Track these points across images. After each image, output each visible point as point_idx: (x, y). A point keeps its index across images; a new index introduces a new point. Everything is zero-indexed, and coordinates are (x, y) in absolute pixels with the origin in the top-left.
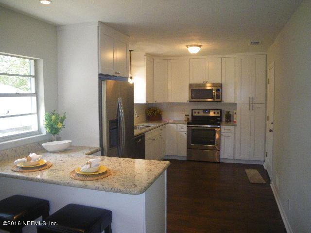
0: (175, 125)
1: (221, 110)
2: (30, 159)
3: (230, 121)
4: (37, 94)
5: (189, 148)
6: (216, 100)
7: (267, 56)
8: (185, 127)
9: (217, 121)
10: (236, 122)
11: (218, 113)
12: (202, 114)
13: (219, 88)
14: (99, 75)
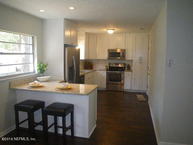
0: (100, 71)
1: (125, 64)
2: (35, 83)
3: (130, 70)
4: (33, 54)
5: (107, 84)
6: (122, 58)
7: (149, 36)
8: (105, 72)
9: (122, 69)
10: (132, 70)
11: (123, 65)
12: (114, 66)
13: (124, 51)
14: (64, 44)
